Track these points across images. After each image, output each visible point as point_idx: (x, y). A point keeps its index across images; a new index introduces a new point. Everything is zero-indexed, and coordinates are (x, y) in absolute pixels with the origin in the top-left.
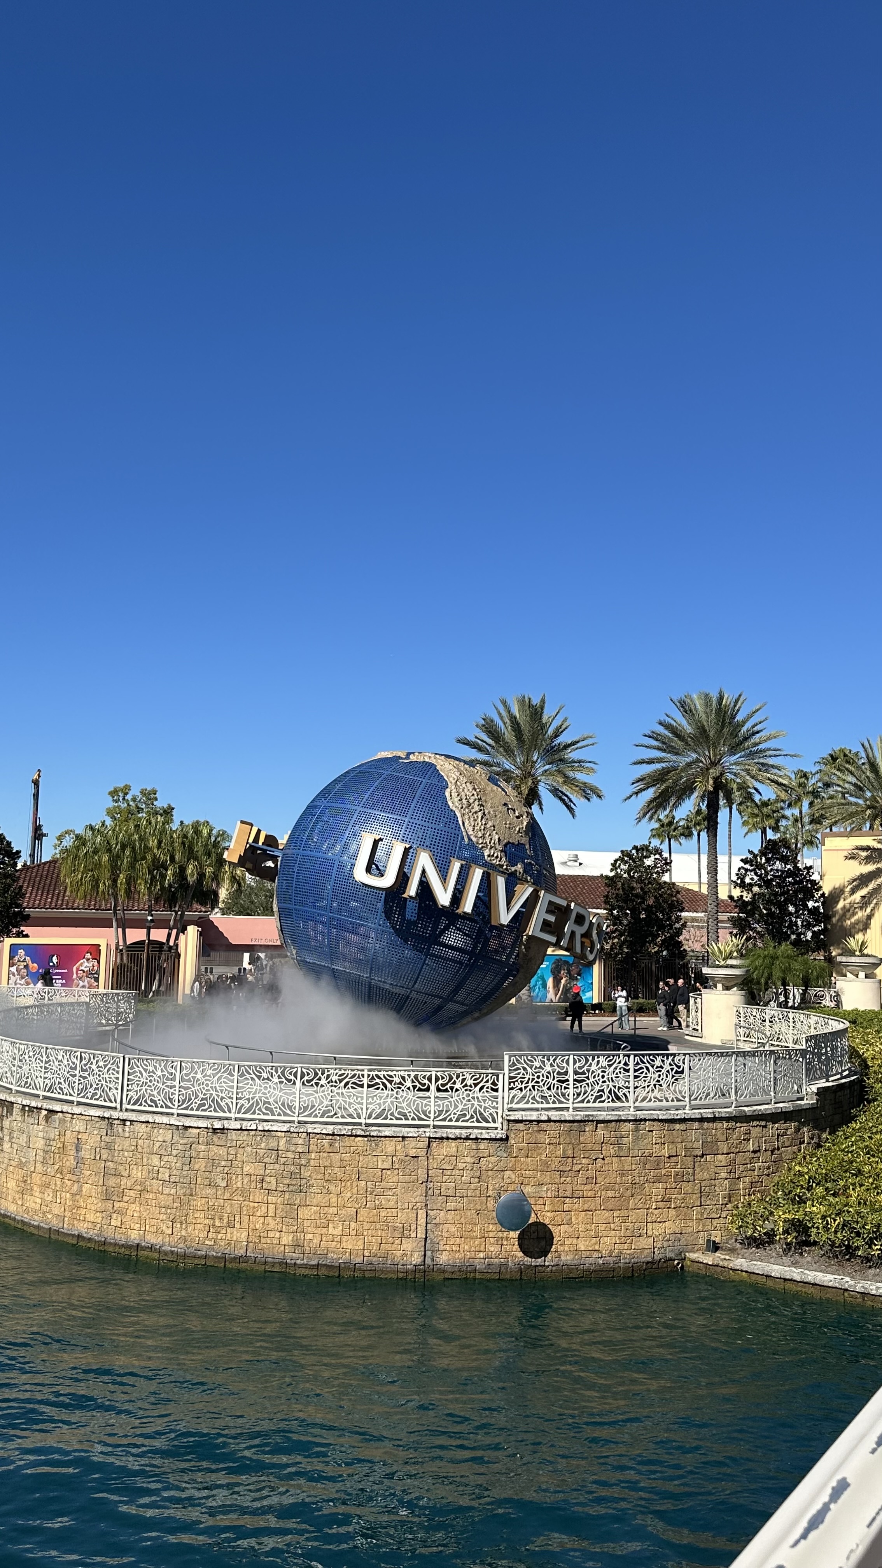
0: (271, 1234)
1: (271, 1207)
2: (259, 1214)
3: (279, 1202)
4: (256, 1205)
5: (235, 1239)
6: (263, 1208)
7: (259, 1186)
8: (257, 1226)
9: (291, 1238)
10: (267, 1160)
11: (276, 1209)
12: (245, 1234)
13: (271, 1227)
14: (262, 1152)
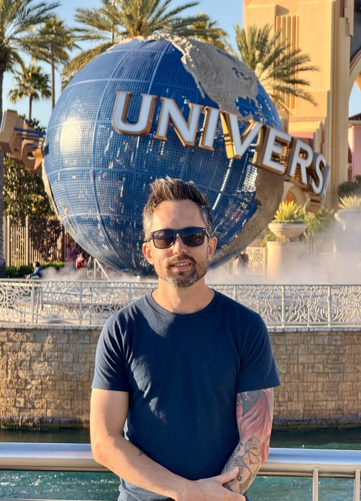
0: (320, 403)
1: (320, 385)
2: (311, 390)
3: (325, 380)
4: (309, 384)
5: (294, 408)
6: (314, 386)
7: (310, 371)
8: (310, 399)
9: (334, 405)
10: (316, 352)
11: (323, 386)
12: (301, 406)
13: (320, 398)
14: (312, 347)
